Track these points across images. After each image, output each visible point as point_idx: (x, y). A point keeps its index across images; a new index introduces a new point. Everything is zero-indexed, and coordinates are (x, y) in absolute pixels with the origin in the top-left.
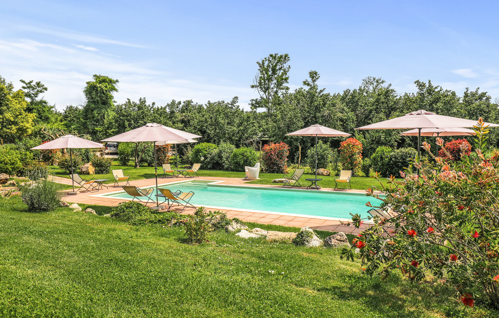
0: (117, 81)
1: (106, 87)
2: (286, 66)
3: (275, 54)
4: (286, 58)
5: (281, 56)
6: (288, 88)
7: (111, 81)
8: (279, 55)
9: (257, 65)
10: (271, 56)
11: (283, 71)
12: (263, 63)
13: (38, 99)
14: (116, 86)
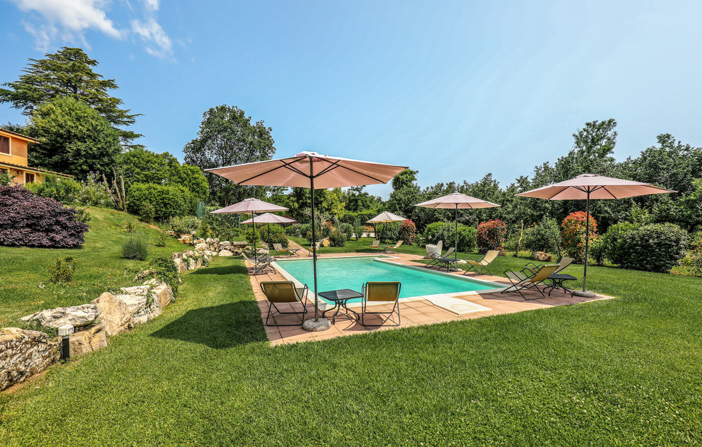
0: (417, 172)
1: (407, 177)
2: (610, 134)
3: (594, 122)
4: (611, 123)
5: (603, 123)
6: (612, 160)
7: (412, 173)
8: (599, 122)
9: (573, 138)
10: (588, 124)
11: (606, 140)
12: (581, 136)
13: (363, 192)
14: (416, 176)
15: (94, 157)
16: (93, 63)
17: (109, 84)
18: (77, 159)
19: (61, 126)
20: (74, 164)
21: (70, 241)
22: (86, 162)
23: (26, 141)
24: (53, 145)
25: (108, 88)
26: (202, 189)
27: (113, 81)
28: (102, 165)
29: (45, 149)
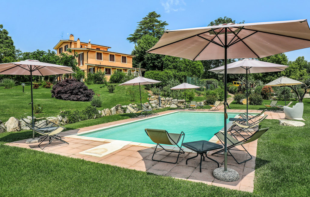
15: (155, 59)
16: (159, 16)
17: (164, 24)
18: (148, 62)
19: (142, 48)
20: (147, 64)
21: (84, 98)
22: (152, 62)
23: (132, 57)
24: (141, 57)
25: (165, 26)
26: (197, 70)
27: (165, 22)
28: (158, 63)
29: (138, 59)
